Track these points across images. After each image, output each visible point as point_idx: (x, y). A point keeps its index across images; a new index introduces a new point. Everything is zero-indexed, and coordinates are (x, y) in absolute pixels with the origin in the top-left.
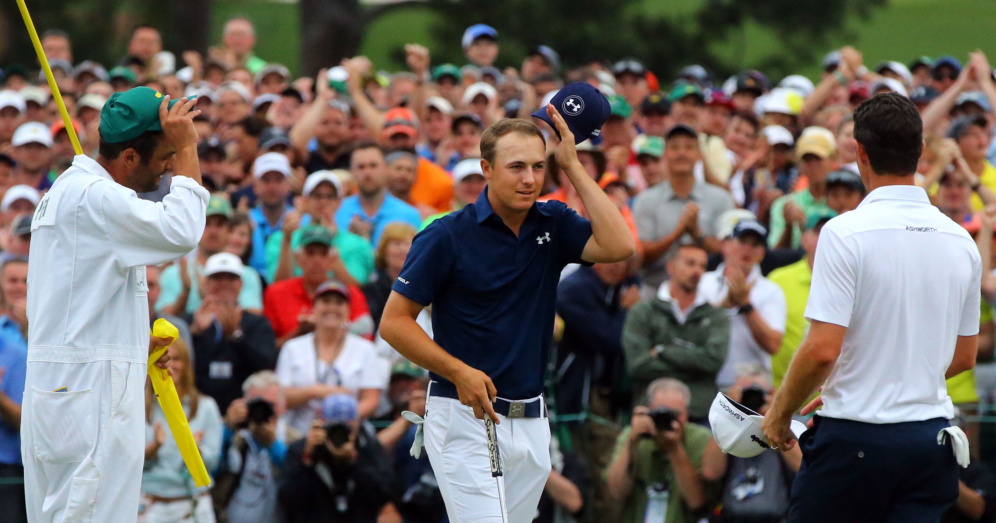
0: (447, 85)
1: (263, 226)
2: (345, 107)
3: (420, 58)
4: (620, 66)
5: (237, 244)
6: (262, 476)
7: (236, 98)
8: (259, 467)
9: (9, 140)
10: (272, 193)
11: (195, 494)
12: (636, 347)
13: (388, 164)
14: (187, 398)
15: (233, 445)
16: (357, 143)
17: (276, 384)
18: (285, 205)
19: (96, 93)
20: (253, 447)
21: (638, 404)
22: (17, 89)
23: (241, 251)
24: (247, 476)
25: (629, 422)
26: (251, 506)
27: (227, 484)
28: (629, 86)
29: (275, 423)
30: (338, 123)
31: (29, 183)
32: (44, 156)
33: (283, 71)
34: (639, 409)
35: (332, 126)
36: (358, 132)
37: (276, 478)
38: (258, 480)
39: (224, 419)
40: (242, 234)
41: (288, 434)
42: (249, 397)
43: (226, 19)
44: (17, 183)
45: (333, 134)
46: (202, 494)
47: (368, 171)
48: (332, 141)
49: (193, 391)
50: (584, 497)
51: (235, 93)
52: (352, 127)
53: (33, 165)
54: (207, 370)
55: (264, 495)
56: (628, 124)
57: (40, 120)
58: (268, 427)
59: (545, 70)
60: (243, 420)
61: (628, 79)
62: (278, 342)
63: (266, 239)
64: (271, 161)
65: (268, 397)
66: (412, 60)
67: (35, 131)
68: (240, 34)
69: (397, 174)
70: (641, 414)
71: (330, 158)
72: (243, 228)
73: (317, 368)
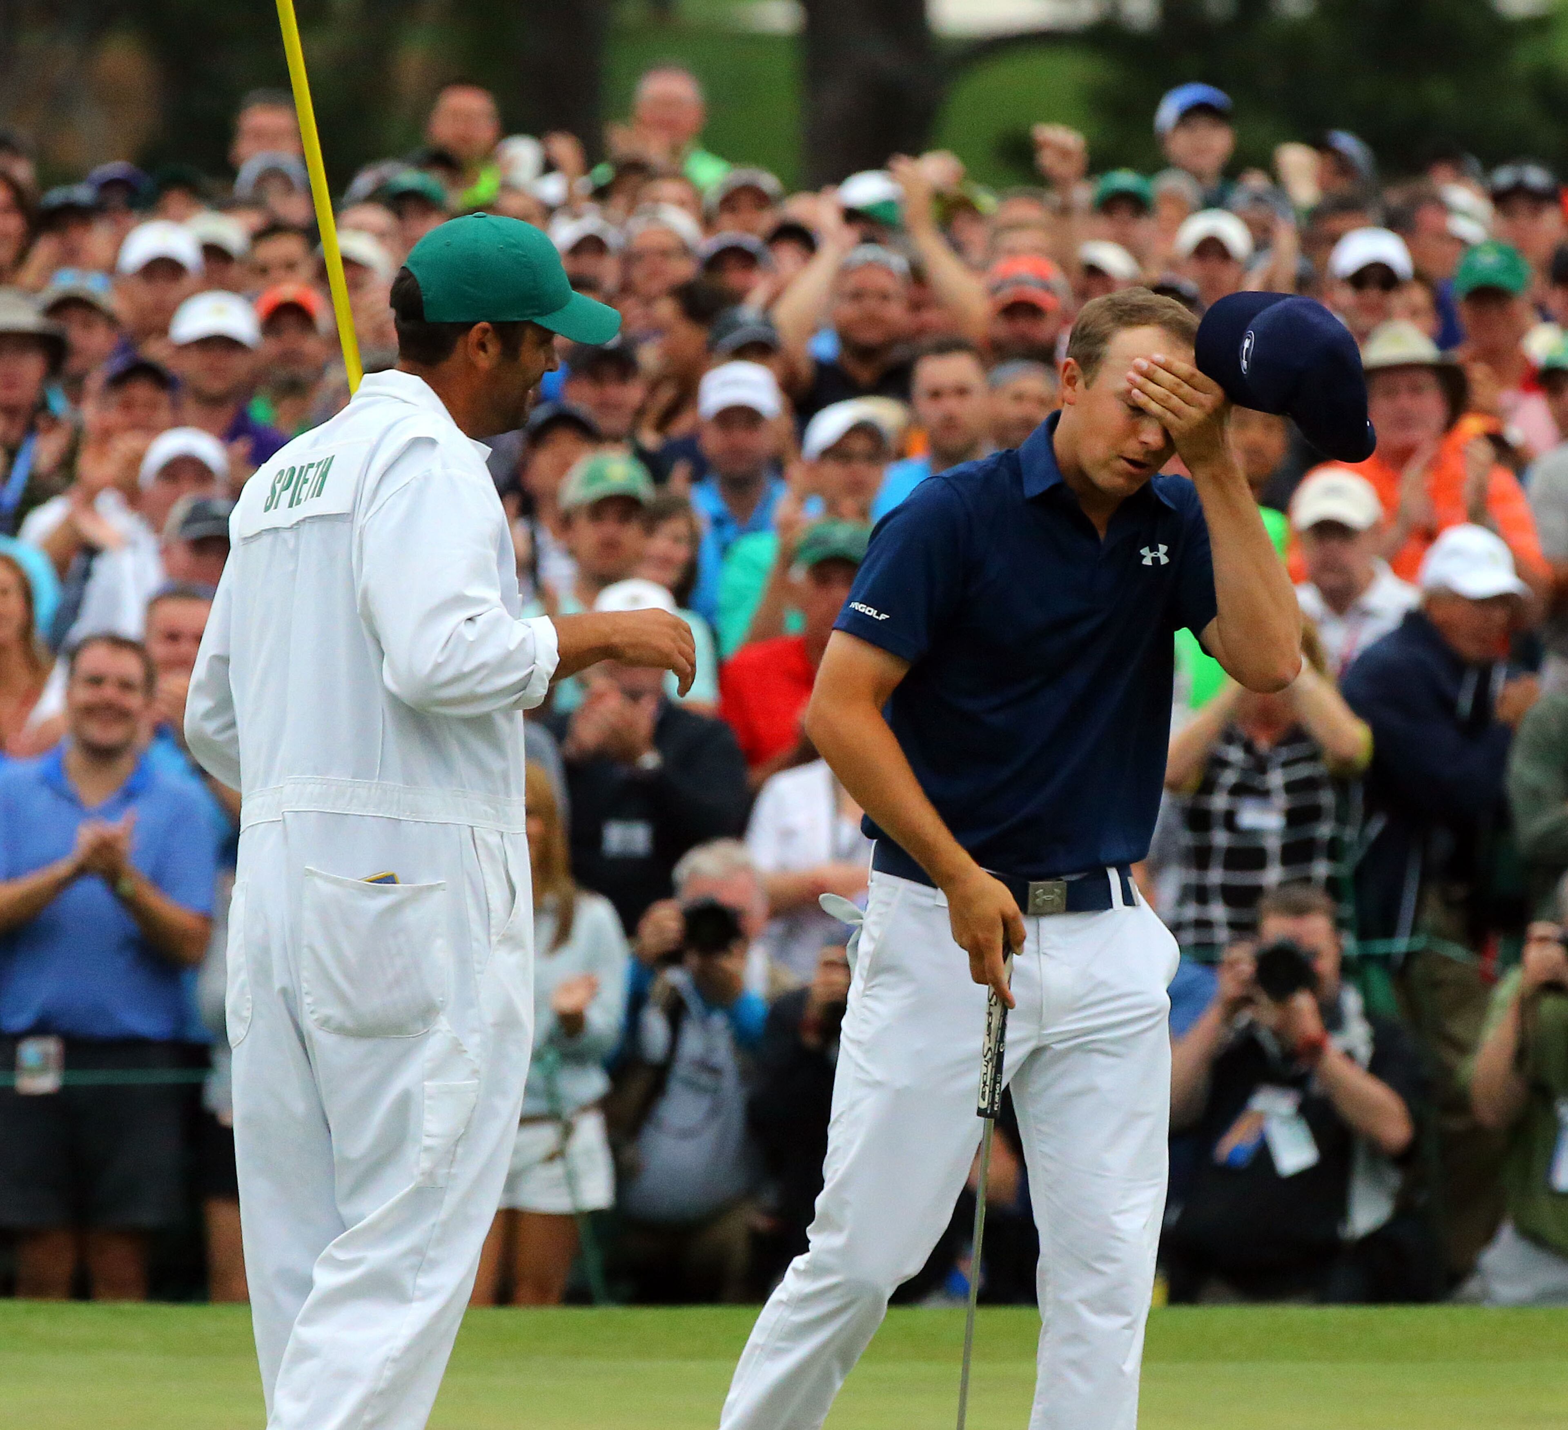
0: (1123, 215)
1: (719, 522)
2: (898, 262)
3: (1065, 153)
4: (1504, 177)
5: (665, 562)
6: (714, 1071)
7: (667, 242)
8: (710, 1050)
9: (163, 330)
10: (737, 453)
11: (568, 1110)
12: (1536, 795)
13: (993, 388)
14: (551, 899)
15: (651, 1001)
16: (927, 341)
17: (746, 868)
18: (767, 478)
19: (359, 228)
20: (694, 1005)
21: (1540, 918)
22: (180, 219)
23: (673, 576)
24: (682, 1069)
25: (1516, 957)
26: (686, 1134)
27: (636, 1088)
28: (1523, 220)
29: (743, 955)
30: (884, 297)
31: (204, 425)
32: (240, 366)
33: (769, 182)
34: (1540, 928)
35: (871, 304)
36: (930, 316)
37: (745, 1075)
38: (705, 1079)
39: (631, 945)
40: (676, 539)
41: (773, 980)
42: (687, 896)
43: (640, 70)
44: (177, 423)
45: (873, 320)
46: (584, 1109)
47: (951, 404)
48: (870, 336)
49: (565, 884)
50: (1417, 1119)
51: (670, 232)
52: (916, 306)
53: (216, 386)
54: (596, 839)
55: (714, 1112)
56: (1522, 307)
57: (233, 287)
58: (728, 963)
59: (1343, 186)
60: (671, 947)
61: (1522, 207)
62: (753, 775)
63: (724, 550)
64: (736, 383)
65: (728, 897)
66: (1047, 160)
67: (220, 311)
68: (668, 102)
69: (1012, 411)
70: (1543, 940)
71: (864, 374)
72: (677, 526)
73: (835, 832)
